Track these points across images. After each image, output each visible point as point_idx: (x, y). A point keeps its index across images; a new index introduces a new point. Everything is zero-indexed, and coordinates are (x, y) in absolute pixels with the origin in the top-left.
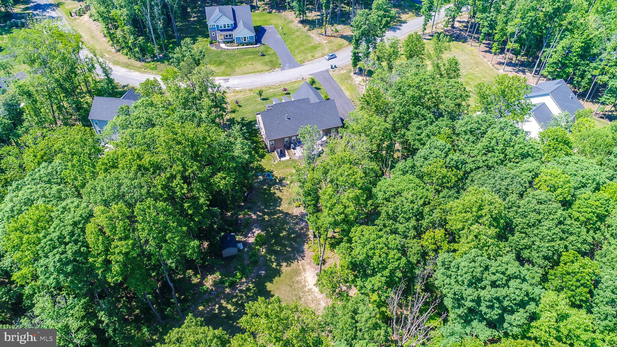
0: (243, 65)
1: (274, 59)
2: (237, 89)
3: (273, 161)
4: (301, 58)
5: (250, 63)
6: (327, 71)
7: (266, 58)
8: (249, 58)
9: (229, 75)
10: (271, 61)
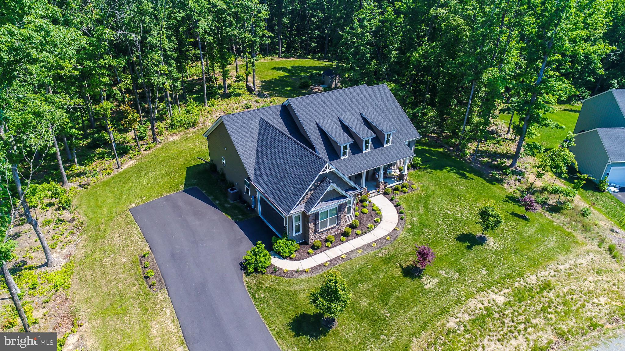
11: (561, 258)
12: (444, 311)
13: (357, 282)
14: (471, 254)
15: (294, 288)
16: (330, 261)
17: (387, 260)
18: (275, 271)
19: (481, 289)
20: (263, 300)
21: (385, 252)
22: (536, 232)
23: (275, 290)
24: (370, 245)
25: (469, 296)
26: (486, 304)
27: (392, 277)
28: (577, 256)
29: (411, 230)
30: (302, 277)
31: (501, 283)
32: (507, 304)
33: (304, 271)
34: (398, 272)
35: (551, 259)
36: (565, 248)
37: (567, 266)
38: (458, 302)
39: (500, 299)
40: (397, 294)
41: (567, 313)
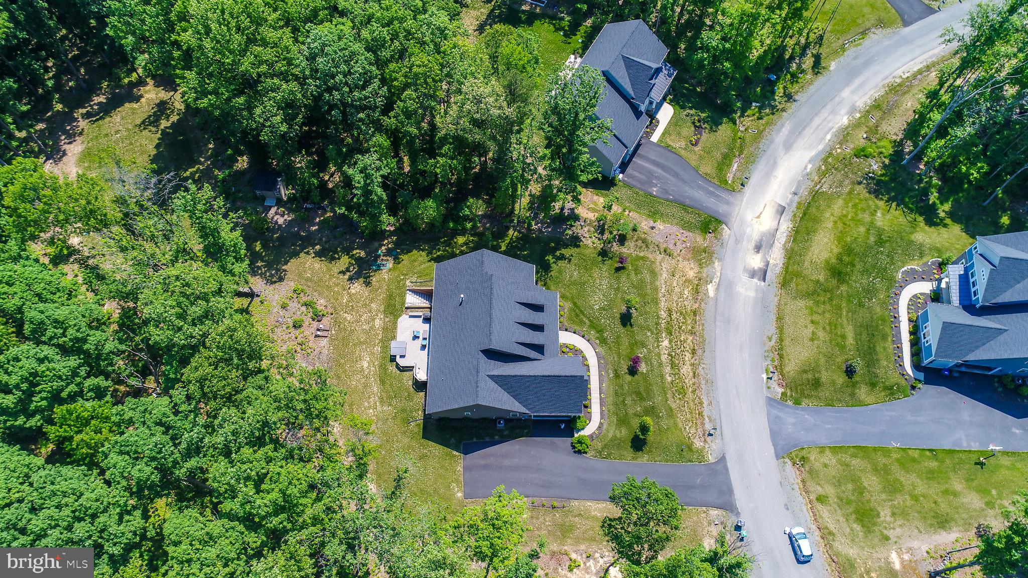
0: (816, 318)
1: (825, 393)
2: (711, 289)
3: (414, 279)
4: (817, 465)
5: (821, 334)
6: (729, 506)
7: (834, 377)
8: (843, 337)
9: (784, 284)
10: (817, 384)
11: (658, 283)
12: (662, 376)
13: (624, 401)
14: (635, 328)
15: (610, 435)
16: (601, 405)
17: (617, 376)
18: (591, 437)
19: (658, 346)
20: (609, 455)
21: (610, 371)
22: (636, 274)
23: (605, 445)
24: (600, 375)
25: (659, 355)
26: (666, 352)
27: (630, 383)
28: (661, 275)
29: (601, 342)
30: (605, 427)
31: (659, 332)
32: (670, 342)
33: (601, 423)
34: (628, 378)
35: (656, 290)
36: (654, 274)
37: (664, 286)
38: (661, 364)
39: (666, 343)
40: (642, 389)
41: (685, 318)
